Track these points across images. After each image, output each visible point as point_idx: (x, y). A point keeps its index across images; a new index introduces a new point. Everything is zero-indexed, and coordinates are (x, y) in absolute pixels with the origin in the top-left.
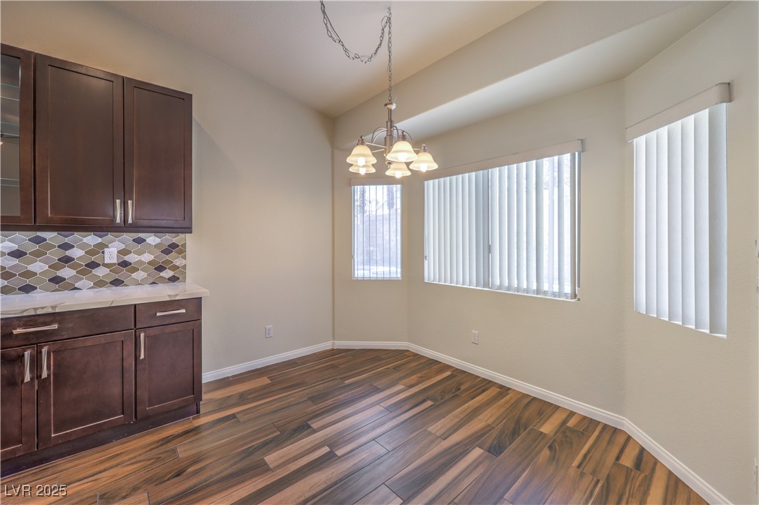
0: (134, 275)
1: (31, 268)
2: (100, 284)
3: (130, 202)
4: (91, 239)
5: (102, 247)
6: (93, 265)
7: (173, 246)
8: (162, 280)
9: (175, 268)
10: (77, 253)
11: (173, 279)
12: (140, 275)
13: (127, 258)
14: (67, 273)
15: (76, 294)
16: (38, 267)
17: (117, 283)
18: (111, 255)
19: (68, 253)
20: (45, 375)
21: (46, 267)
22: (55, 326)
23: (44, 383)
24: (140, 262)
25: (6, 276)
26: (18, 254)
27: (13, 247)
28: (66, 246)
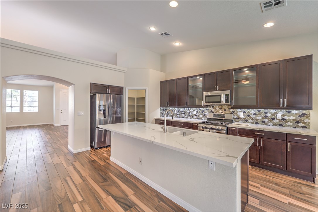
0: (287, 123)
2: (275, 125)
3: (285, 100)
4: (273, 111)
5: (276, 113)
6: (273, 119)
7: (304, 114)
8: (299, 127)
9: (304, 123)
10: (269, 115)
11: (304, 127)
12: (289, 124)
13: (285, 117)
14: (266, 120)
15: (269, 127)
16: (259, 118)
17: (281, 125)
18: (279, 116)
20: (261, 146)
21: (261, 118)
22: (264, 134)
23: (261, 147)
24: (289, 119)
25: (253, 119)
26: (255, 114)
27: (254, 112)
28: (266, 113)
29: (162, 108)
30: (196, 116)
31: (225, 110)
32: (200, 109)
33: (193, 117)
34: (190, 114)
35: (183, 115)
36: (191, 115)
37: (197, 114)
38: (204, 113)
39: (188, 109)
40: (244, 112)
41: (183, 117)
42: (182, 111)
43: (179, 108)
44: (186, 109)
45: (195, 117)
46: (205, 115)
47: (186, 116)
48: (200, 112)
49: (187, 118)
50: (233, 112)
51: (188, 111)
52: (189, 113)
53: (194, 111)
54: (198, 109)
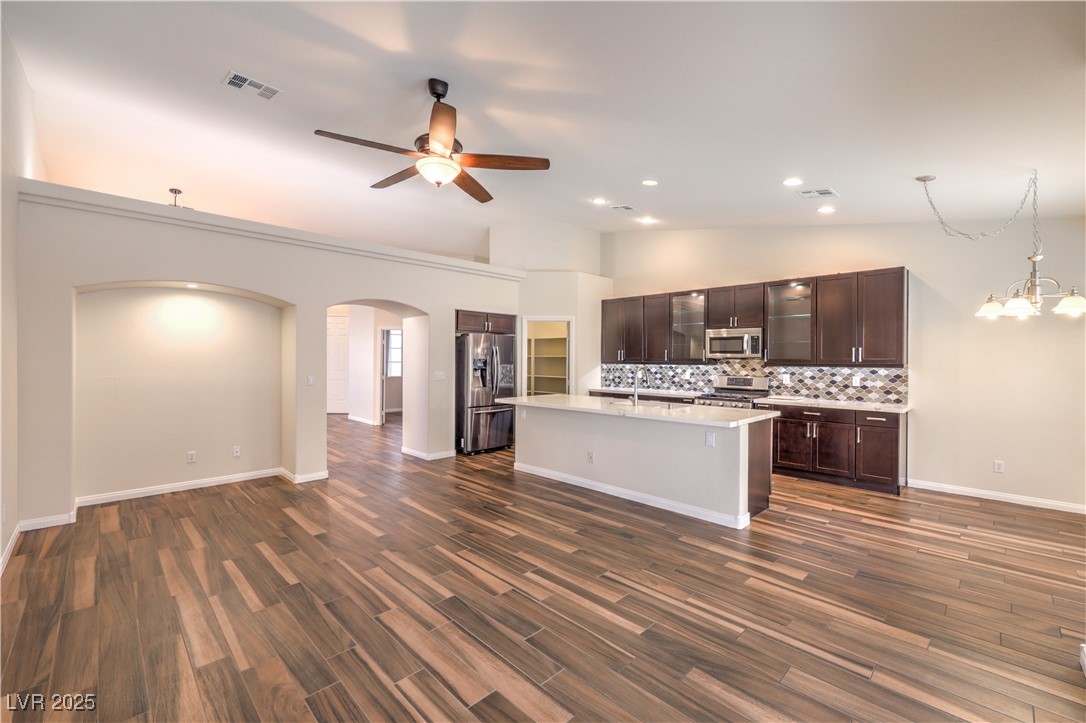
0: (870, 395)
1: (818, 385)
2: (850, 398)
3: (860, 349)
4: (846, 371)
5: (851, 375)
6: (846, 387)
7: (898, 377)
8: (889, 401)
9: (899, 393)
10: (838, 379)
11: (898, 401)
12: (873, 396)
13: (866, 383)
14: (833, 390)
15: (838, 403)
16: (821, 385)
17: (860, 399)
18: (856, 381)
19: (834, 378)
21: (824, 386)
24: (874, 387)
25: (809, 389)
26: (813, 378)
27: (811, 374)
28: (833, 375)
29: (605, 366)
30: (690, 383)
31: (754, 370)
32: (698, 368)
33: (681, 386)
34: (676, 379)
35: (658, 382)
36: (679, 382)
37: (693, 380)
38: (707, 377)
39: (671, 368)
40: (793, 374)
41: (658, 388)
42: (656, 373)
43: (648, 366)
44: (666, 368)
45: (687, 386)
46: (710, 381)
47: (666, 385)
48: (698, 374)
49: (668, 388)
50: (771, 373)
51: (671, 373)
52: (674, 377)
53: (684, 371)
54: (695, 367)
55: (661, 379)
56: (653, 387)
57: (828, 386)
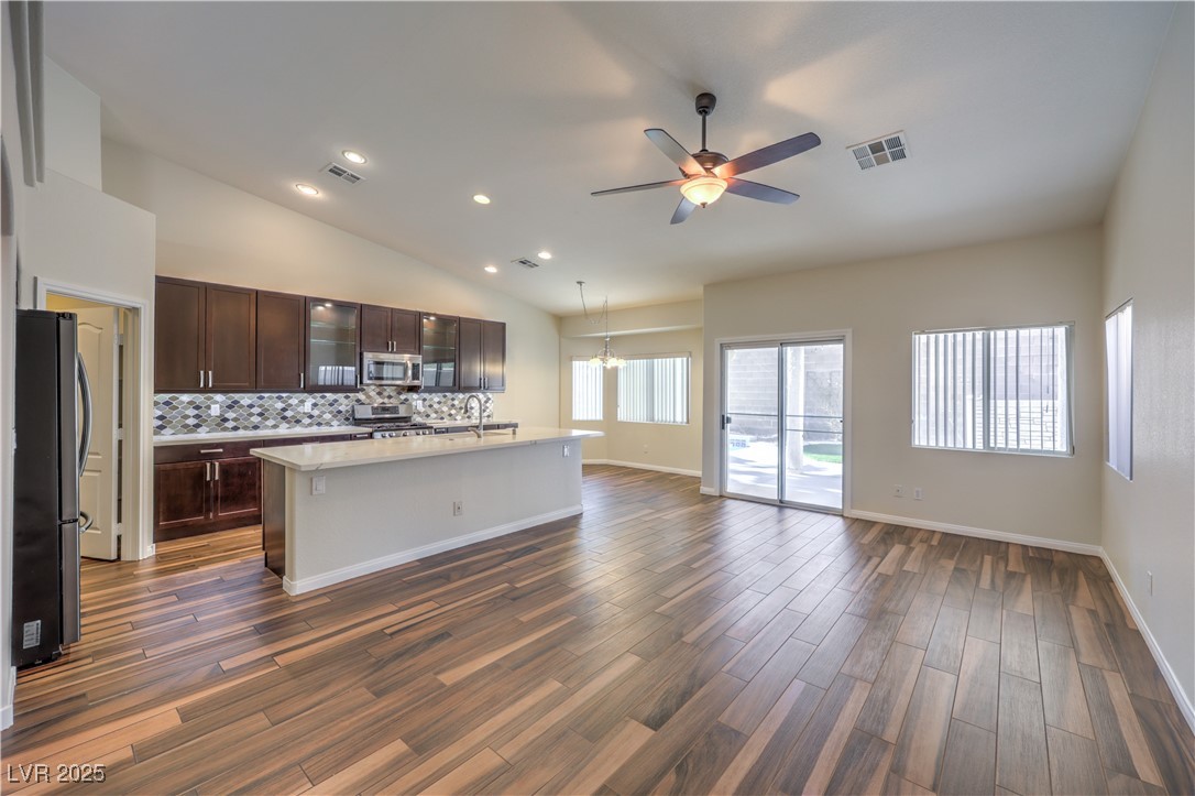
4: (460, 396)
5: (463, 399)
7: (489, 399)
10: (456, 402)
11: (489, 416)
14: (453, 412)
16: (445, 409)
19: (453, 402)
25: (436, 412)
26: (439, 403)
28: (453, 399)
30: (311, 417)
32: (323, 397)
33: (298, 421)
34: (289, 414)
35: (255, 419)
36: (293, 417)
37: (316, 412)
39: (279, 398)
40: (424, 400)
41: (256, 427)
42: (251, 406)
43: (235, 396)
44: (270, 398)
45: (307, 421)
46: (340, 412)
47: (270, 423)
48: (323, 405)
49: (275, 426)
50: (406, 400)
51: (280, 405)
52: (284, 410)
53: (302, 402)
54: (319, 395)
55: (260, 415)
56: (246, 428)
57: (450, 409)
